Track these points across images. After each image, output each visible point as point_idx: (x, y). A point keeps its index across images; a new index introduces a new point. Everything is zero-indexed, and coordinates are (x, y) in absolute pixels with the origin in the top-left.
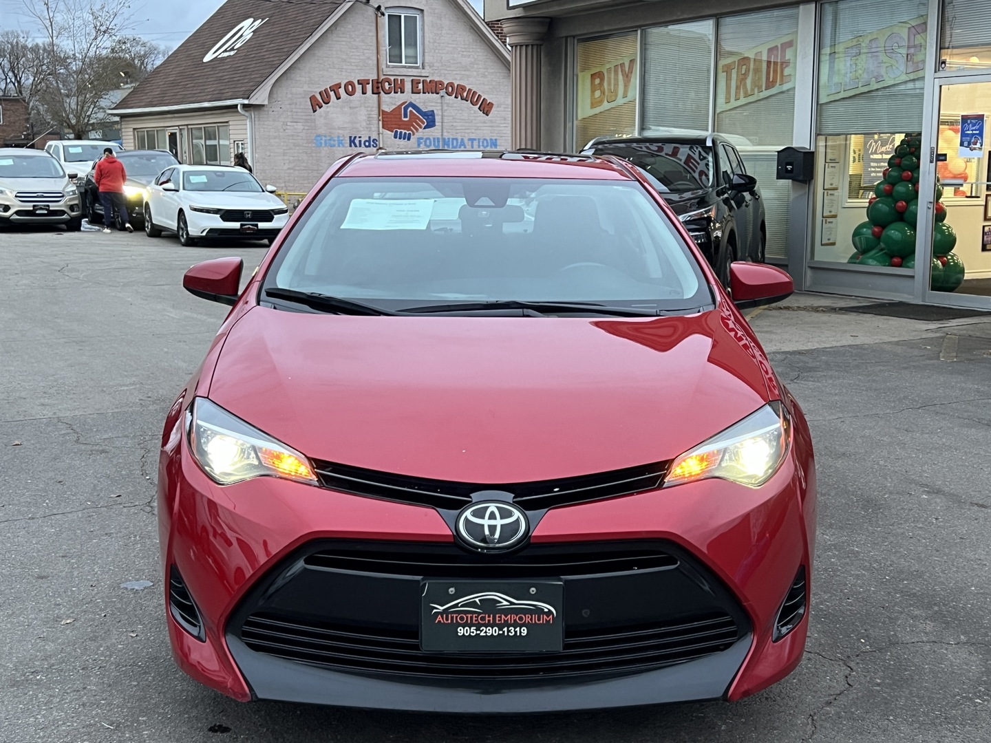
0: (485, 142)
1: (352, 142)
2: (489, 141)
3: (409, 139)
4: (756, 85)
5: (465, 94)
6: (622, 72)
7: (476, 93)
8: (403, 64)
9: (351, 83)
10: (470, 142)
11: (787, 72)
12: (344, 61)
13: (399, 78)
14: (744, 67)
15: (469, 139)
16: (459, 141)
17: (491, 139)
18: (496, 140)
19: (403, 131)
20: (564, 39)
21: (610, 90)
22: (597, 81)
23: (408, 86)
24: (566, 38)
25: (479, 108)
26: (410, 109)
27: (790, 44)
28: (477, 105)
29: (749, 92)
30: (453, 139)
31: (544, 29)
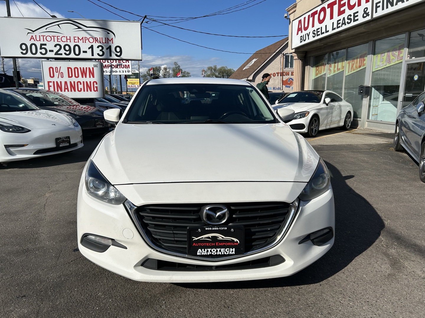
1: (274, 88)
3: (290, 88)
4: (356, 67)
6: (323, 65)
8: (289, 68)
9: (275, 73)
11: (364, 63)
12: (273, 68)
13: (288, 72)
19: (288, 86)
20: (309, 57)
21: (320, 71)
22: (317, 68)
23: (290, 74)
26: (290, 79)
29: (354, 69)
31: (304, 55)
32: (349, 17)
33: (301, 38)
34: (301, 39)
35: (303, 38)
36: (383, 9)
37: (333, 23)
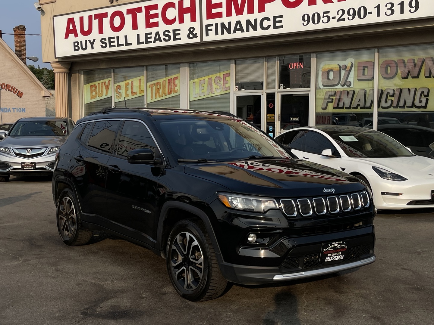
0: (20, 109)
2: (22, 109)
4: (164, 92)
5: (10, 89)
6: (105, 85)
7: (15, 88)
10: (13, 110)
11: (176, 88)
14: (158, 86)
15: (12, 108)
16: (8, 109)
17: (23, 109)
18: (25, 108)
20: (78, 71)
21: (99, 92)
22: (94, 88)
24: (79, 70)
25: (17, 95)
27: (177, 78)
28: (16, 93)
29: (161, 95)
30: (5, 108)
31: (69, 67)
32: (166, 33)
33: (76, 44)
34: (75, 46)
35: (80, 45)
36: (217, 33)
37: (138, 35)
